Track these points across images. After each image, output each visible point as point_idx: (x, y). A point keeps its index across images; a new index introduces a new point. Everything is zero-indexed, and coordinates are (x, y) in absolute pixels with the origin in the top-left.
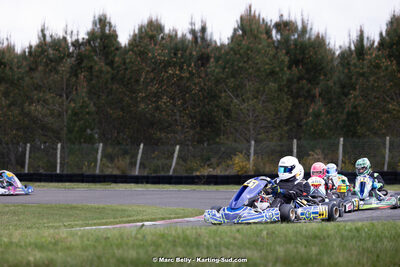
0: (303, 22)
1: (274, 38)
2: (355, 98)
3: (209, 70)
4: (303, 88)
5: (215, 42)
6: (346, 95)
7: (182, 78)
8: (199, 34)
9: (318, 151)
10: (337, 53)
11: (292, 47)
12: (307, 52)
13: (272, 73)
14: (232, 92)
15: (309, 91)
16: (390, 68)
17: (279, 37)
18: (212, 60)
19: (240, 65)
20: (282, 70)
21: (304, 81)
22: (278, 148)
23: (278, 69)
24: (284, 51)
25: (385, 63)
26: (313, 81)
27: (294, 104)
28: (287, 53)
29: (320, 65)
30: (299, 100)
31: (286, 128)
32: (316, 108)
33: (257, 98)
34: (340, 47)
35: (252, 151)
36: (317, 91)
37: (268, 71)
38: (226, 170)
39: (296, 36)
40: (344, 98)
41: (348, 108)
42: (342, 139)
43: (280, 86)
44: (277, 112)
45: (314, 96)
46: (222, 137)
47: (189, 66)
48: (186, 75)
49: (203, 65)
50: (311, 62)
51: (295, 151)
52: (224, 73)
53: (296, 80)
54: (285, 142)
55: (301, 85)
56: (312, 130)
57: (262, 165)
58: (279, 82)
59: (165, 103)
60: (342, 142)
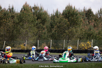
0: (41, 7)
1: (33, 11)
3: (14, 20)
4: (40, 26)
5: (16, 12)
6: (53, 27)
7: (6, 22)
8: (11, 10)
9: (45, 43)
10: (50, 16)
11: (38, 14)
12: (42, 15)
14: (21, 26)
15: (42, 27)
17: (34, 11)
18: (15, 17)
19: (24, 19)
21: (41, 24)
22: (33, 43)
23: (34, 20)
24: (36, 15)
25: (64, 19)
26: (43, 24)
27: (38, 30)
28: (37, 16)
29: (46, 19)
30: (40, 29)
31: (35, 37)
34: (51, 14)
35: (26, 43)
37: (31, 21)
38: (19, 48)
39: (39, 11)
40: (52, 29)
41: (53, 31)
42: (51, 40)
43: (34, 25)
44: (33, 33)
47: (9, 19)
48: (8, 21)
50: (43, 18)
51: (38, 43)
52: (19, 21)
53: (39, 23)
54: (35, 41)
55: (40, 25)
56: (44, 37)
57: (29, 47)
58: (34, 24)
59: (2, 29)
60: (51, 41)
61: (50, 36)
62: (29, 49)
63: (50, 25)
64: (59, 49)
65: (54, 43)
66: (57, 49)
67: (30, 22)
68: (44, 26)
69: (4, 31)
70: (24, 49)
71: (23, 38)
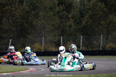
2: (87, 19)
3: (24, 7)
4: (64, 15)
6: (83, 17)
7: (12, 10)
9: (72, 41)
13: (51, 8)
14: (34, 16)
15: (67, 16)
16: (101, 6)
18: (25, 3)
19: (37, 5)
20: (55, 7)
21: (65, 11)
22: (54, 40)
23: (53, 7)
25: (100, 4)
26: (69, 11)
27: (60, 22)
29: (72, 4)
30: (63, 20)
32: (70, 23)
33: (44, 19)
35: (43, 41)
36: (70, 16)
37: (49, 7)
40: (82, 18)
41: (84, 23)
42: (82, 36)
44: (53, 25)
45: (69, 18)
46: (30, 36)
47: (15, 5)
48: (14, 9)
49: (21, 4)
50: (68, 3)
51: (62, 41)
52: (30, 8)
53: (61, 11)
54: (57, 37)
55: (63, 13)
56: (69, 33)
57: (47, 48)
58: (54, 12)
59: (5, 21)
60: (82, 38)
61: (79, 29)
62: (47, 50)
63: (79, 13)
64: (94, 49)
65: (85, 41)
66: (90, 50)
67: (48, 9)
68: (69, 15)
69: (8, 24)
70: (40, 51)
71: (38, 34)
